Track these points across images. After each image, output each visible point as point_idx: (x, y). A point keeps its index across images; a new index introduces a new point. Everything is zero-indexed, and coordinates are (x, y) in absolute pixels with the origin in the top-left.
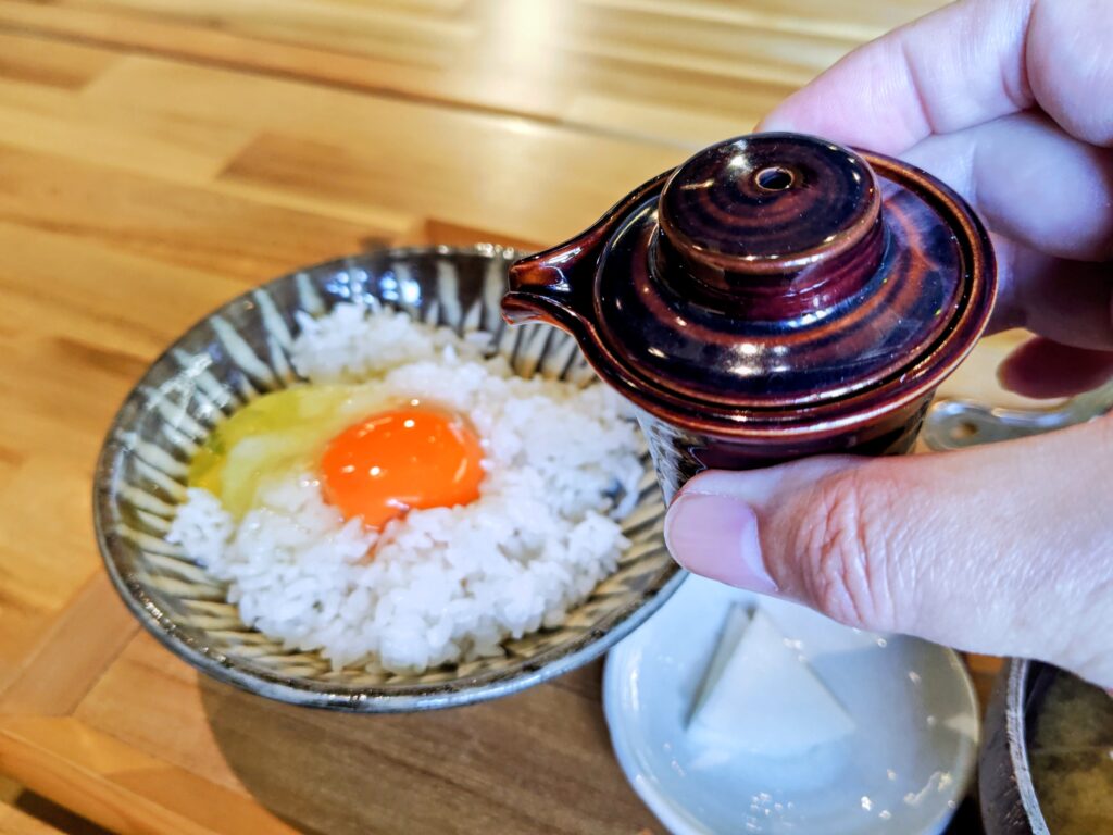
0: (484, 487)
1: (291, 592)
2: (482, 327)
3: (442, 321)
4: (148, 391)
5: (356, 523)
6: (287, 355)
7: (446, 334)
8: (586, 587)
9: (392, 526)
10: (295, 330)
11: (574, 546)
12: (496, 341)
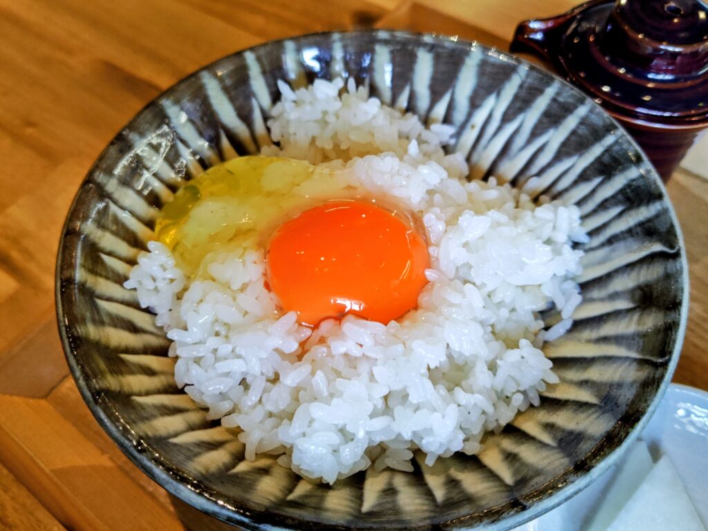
0: (424, 299)
1: (223, 367)
2: (447, 120)
3: (411, 108)
4: (133, 136)
5: (291, 317)
6: (266, 118)
7: (413, 122)
8: (506, 417)
9: (326, 327)
10: (276, 97)
11: (501, 373)
12: (458, 135)
